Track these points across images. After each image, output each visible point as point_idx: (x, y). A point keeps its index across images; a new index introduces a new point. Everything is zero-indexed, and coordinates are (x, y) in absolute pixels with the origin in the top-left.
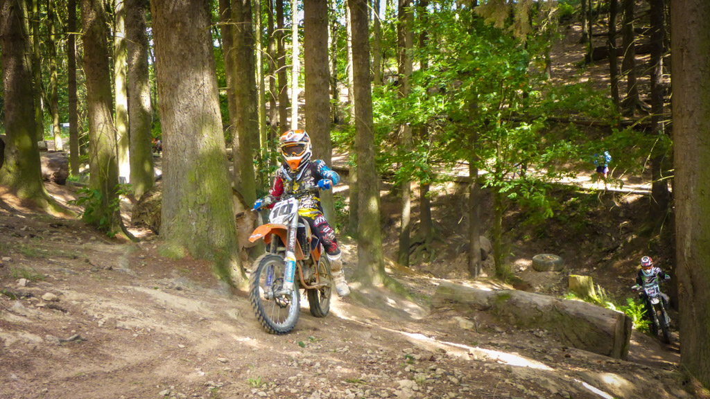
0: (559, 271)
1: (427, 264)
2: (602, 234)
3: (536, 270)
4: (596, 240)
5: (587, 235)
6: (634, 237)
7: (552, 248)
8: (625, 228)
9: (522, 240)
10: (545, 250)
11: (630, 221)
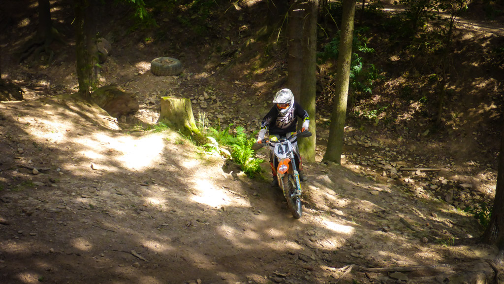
0: (177, 76)
1: (45, 67)
2: (221, 38)
3: (154, 74)
4: (215, 44)
5: (206, 38)
6: (252, 40)
7: (172, 51)
8: (244, 32)
9: (144, 42)
10: (165, 53)
11: (249, 25)
